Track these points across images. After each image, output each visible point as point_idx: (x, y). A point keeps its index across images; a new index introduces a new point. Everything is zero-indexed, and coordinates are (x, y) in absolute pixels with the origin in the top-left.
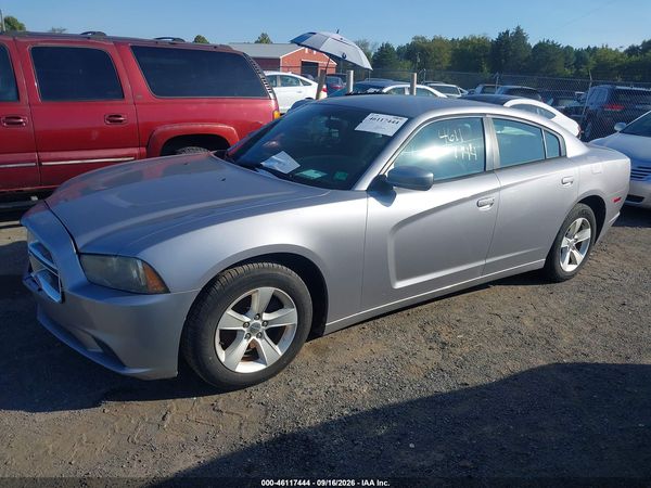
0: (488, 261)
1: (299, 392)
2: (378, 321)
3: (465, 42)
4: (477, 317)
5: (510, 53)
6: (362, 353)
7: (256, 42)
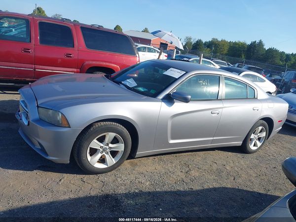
0: (214, 138)
1: (119, 180)
2: (162, 156)
3: (235, 43)
4: (206, 162)
5: (256, 51)
6: (151, 168)
7: (142, 31)
